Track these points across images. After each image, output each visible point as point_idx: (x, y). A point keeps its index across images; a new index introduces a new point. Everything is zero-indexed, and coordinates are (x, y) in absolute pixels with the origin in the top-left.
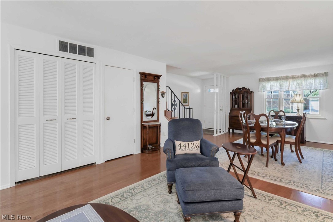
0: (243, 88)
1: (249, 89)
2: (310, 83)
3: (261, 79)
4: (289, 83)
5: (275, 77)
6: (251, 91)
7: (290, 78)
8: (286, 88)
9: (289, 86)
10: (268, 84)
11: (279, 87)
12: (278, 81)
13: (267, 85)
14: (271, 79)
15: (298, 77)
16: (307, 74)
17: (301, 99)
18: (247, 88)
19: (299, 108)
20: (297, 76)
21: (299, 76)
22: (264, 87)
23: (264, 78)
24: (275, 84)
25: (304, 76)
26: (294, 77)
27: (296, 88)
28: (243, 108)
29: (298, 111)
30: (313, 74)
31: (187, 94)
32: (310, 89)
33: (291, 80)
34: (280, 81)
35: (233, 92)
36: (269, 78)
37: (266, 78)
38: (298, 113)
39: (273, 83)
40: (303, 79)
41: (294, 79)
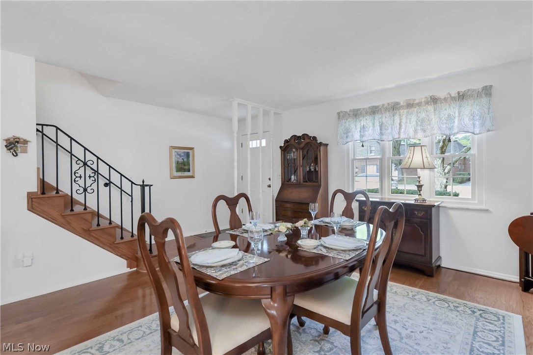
0: (303, 135)
1: (315, 138)
2: (449, 116)
3: (341, 115)
4: (400, 120)
5: (369, 108)
6: (319, 142)
7: (402, 107)
8: (394, 133)
9: (400, 128)
10: (356, 126)
11: (379, 131)
12: (377, 117)
13: (353, 126)
14: (361, 113)
15: (419, 104)
16: (441, 94)
17: (425, 160)
18: (311, 134)
19: (422, 183)
20: (417, 101)
21: (423, 100)
22: (347, 132)
23: (347, 110)
24: (371, 124)
25: (434, 100)
26: (410, 105)
27: (416, 131)
28: (304, 182)
29: (420, 191)
30: (454, 93)
31: (190, 151)
32: (448, 132)
33: (404, 112)
34: (381, 116)
35: (286, 144)
36: (358, 110)
37: (350, 111)
38: (420, 195)
39: (366, 121)
40: (431, 108)
41: (411, 110)
